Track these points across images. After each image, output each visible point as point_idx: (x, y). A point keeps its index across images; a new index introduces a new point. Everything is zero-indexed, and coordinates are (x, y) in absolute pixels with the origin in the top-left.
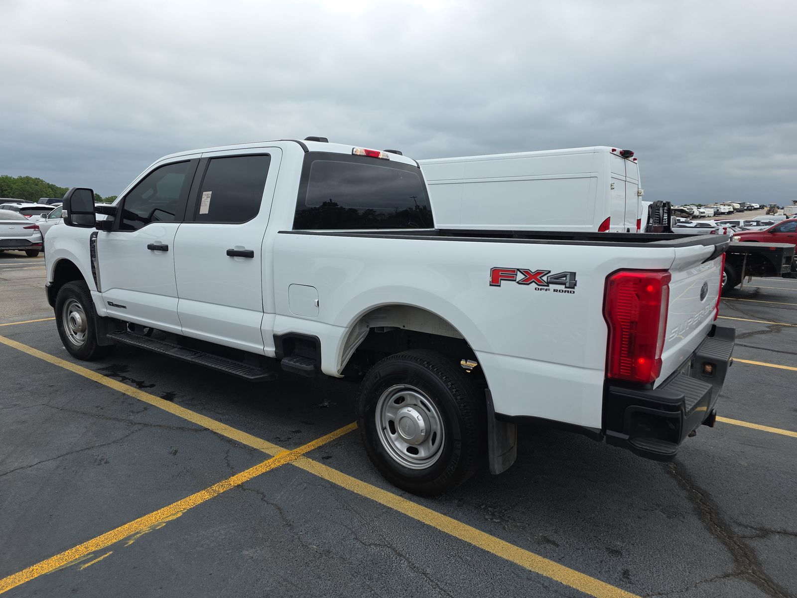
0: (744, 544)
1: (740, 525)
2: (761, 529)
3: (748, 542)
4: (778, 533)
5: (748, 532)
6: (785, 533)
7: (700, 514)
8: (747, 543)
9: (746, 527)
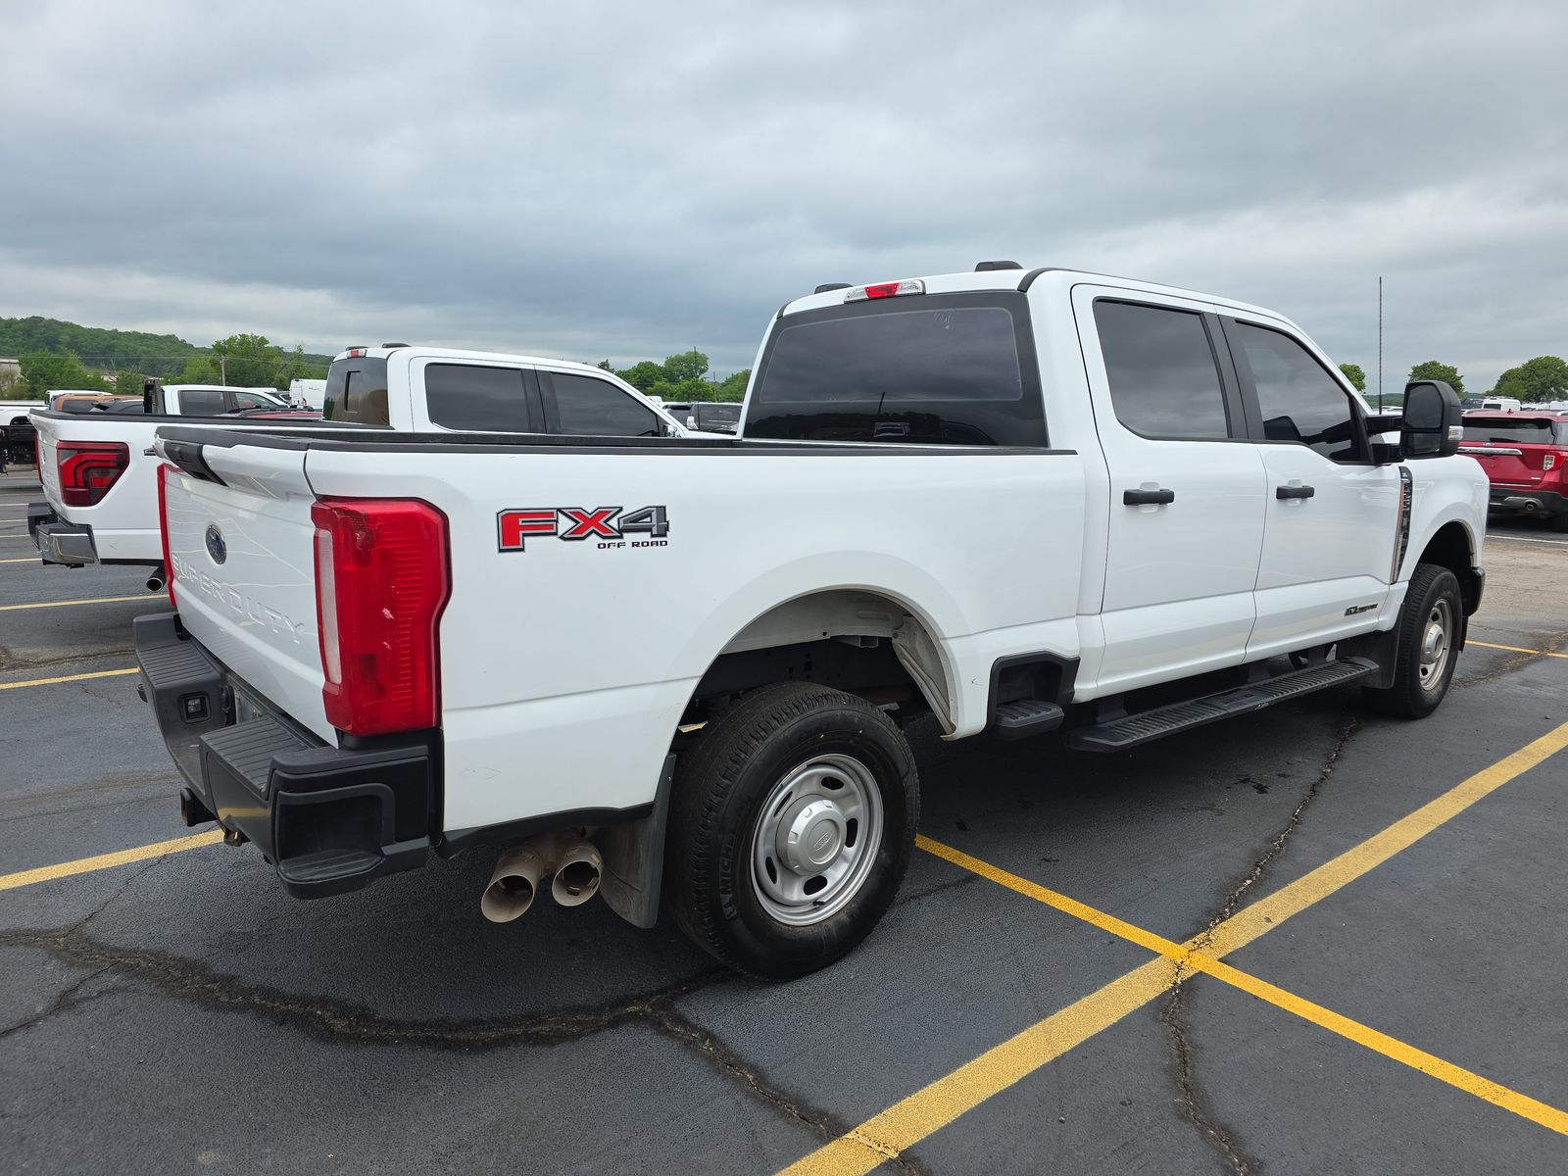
0: (87, 966)
1: (114, 991)
2: (73, 1005)
3: (87, 972)
4: (39, 1018)
5: (94, 987)
6: (27, 1025)
7: (189, 967)
8: (85, 971)
9: (100, 993)
